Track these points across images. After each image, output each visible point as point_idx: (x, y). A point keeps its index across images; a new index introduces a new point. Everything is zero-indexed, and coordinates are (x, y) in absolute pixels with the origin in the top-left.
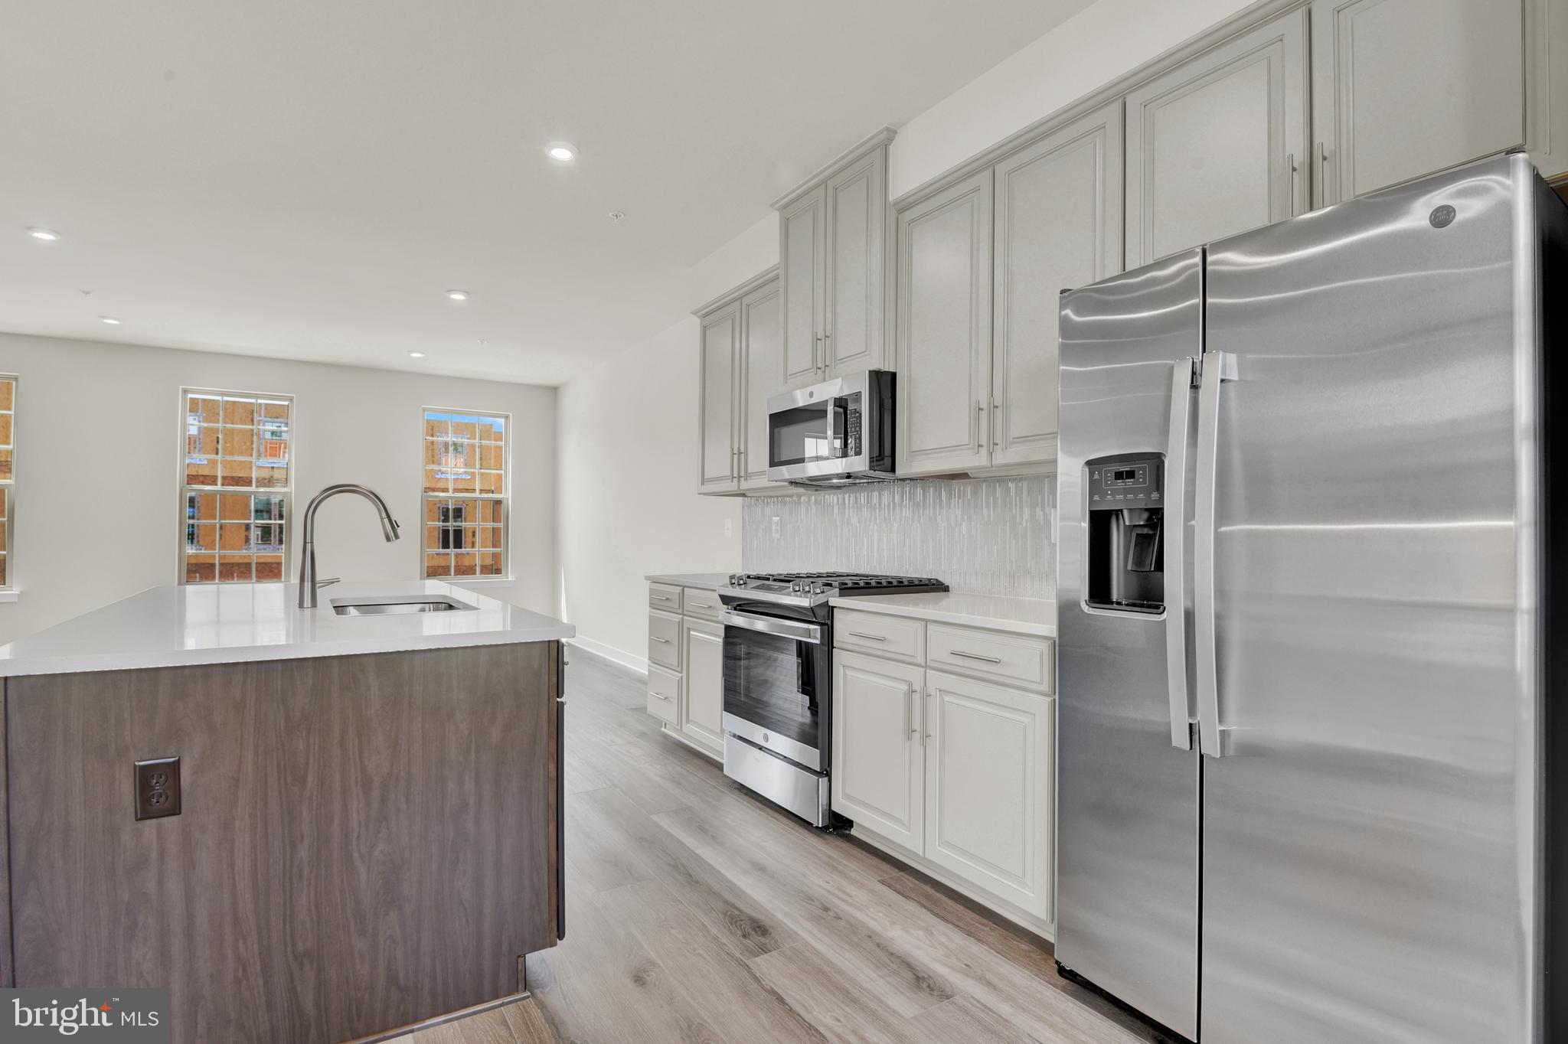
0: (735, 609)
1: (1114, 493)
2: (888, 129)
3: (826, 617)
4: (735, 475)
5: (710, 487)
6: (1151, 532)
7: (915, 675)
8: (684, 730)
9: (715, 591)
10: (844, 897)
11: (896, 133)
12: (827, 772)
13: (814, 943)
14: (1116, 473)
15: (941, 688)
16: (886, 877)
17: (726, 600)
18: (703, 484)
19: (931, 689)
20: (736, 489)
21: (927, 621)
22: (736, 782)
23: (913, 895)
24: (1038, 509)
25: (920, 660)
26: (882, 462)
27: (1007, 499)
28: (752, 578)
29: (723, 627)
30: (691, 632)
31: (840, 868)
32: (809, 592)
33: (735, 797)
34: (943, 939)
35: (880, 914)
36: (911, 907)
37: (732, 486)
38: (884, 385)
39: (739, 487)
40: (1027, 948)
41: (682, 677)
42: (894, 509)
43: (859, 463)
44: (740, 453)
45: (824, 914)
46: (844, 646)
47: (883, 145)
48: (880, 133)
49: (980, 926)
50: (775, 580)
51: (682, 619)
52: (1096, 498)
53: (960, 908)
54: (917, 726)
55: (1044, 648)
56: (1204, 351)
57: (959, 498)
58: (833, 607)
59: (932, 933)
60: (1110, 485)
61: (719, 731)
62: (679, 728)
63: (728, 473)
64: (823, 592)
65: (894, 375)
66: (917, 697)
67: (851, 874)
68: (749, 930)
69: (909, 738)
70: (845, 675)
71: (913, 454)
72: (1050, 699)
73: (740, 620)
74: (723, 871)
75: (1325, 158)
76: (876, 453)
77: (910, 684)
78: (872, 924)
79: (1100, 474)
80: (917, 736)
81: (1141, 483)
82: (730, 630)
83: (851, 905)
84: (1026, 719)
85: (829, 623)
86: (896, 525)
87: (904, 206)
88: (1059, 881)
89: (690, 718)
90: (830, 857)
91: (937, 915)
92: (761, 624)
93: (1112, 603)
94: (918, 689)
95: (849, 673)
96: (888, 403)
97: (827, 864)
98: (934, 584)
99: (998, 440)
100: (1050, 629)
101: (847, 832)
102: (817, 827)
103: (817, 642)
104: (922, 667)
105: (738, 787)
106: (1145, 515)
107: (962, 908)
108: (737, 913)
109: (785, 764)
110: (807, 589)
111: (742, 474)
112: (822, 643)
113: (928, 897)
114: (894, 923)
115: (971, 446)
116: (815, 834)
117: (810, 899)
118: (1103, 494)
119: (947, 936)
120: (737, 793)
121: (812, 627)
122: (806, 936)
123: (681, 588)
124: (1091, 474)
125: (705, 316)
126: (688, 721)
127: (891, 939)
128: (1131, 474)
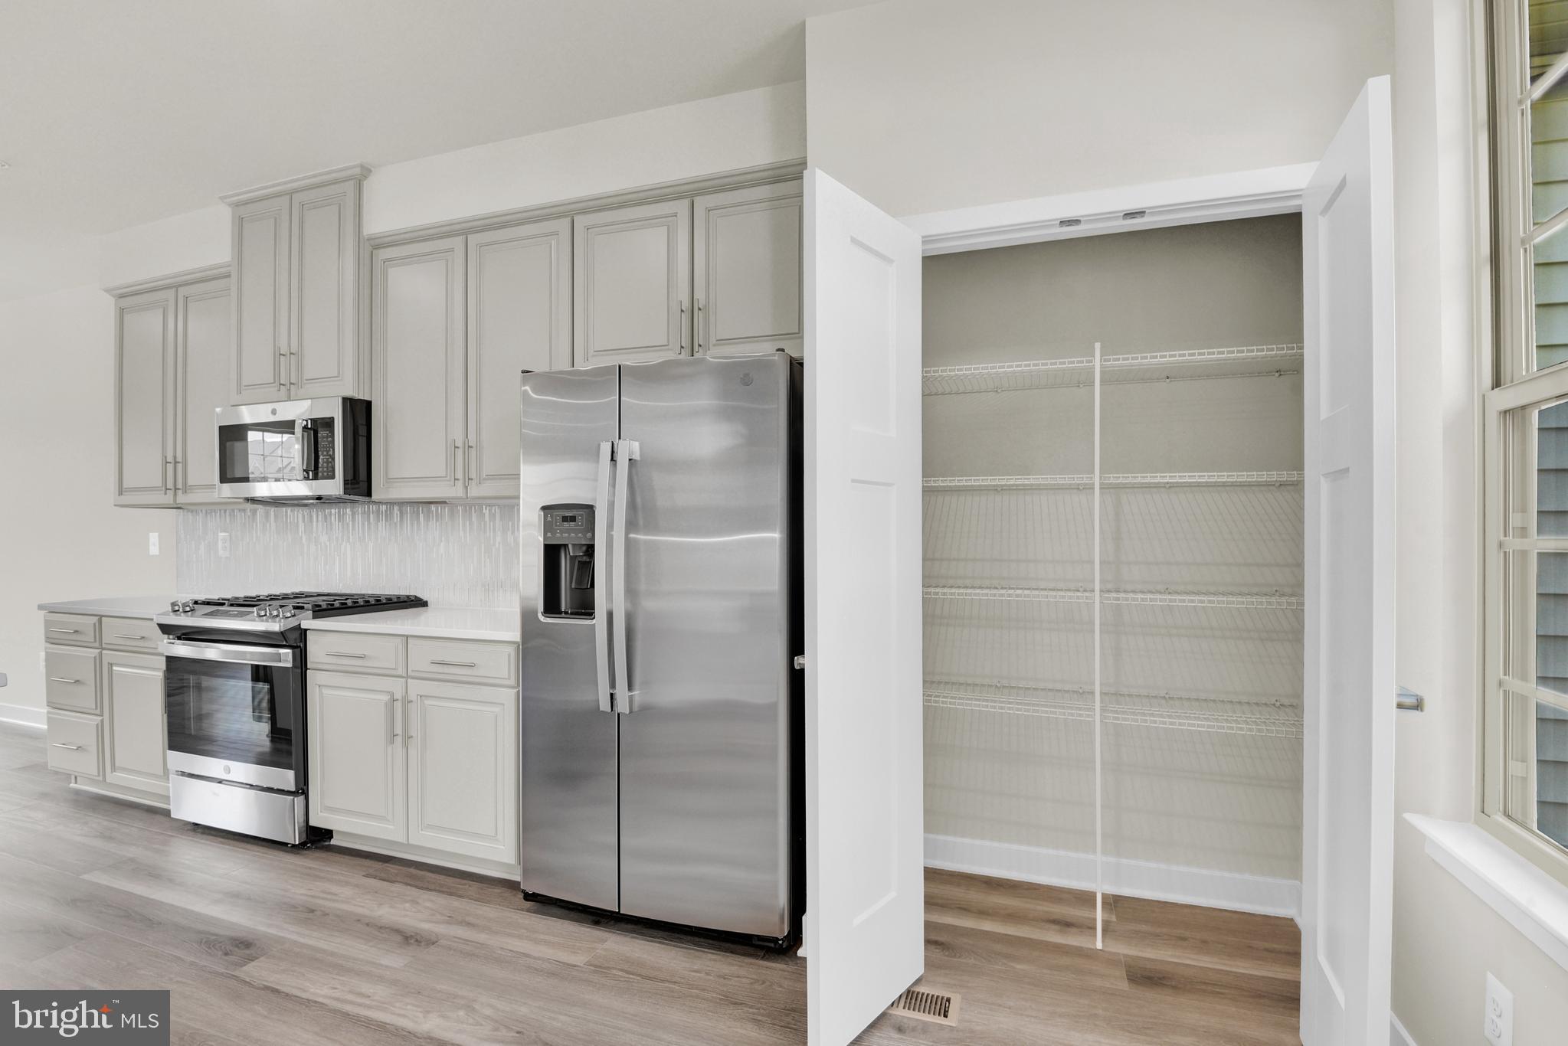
0: (179, 638)
1: (562, 532)
2: (362, 167)
3: (298, 640)
4: (170, 485)
5: (127, 499)
6: (588, 560)
7: (397, 687)
8: (107, 781)
9: (152, 619)
10: (329, 897)
11: (370, 171)
12: (303, 790)
13: (302, 940)
14: (563, 517)
15: (422, 694)
16: (371, 871)
17: (166, 629)
18: (121, 493)
19: (412, 696)
20: (172, 502)
21: (407, 637)
22: (189, 823)
23: (399, 879)
24: (509, 533)
25: (401, 671)
26: (356, 486)
27: (482, 523)
28: (200, 604)
29: (164, 658)
30: (114, 668)
31: (322, 875)
32: (277, 616)
33: (190, 838)
34: (428, 904)
35: (367, 901)
36: (397, 888)
37: (168, 499)
38: (359, 413)
39: (175, 500)
40: (499, 891)
41: (102, 721)
42: (369, 528)
43: (334, 487)
44: (176, 463)
45: (310, 915)
46: (320, 667)
47: (360, 178)
48: (354, 167)
49: (460, 886)
50: (232, 605)
51: (101, 654)
52: (549, 535)
53: (442, 877)
54: (399, 730)
55: (511, 650)
56: (620, 438)
57: (437, 520)
58: (306, 630)
59: (417, 903)
60: (559, 526)
61: (161, 773)
62: (101, 778)
63: (159, 483)
64: (294, 616)
65: (369, 404)
66: (398, 706)
67: (334, 877)
68: (231, 948)
69: (392, 742)
70: (321, 693)
71: (389, 480)
72: (515, 690)
73: (184, 650)
74: (189, 907)
75: (700, 309)
76: (350, 477)
77: (392, 694)
78: (360, 911)
79: (552, 517)
80: (399, 740)
81: (579, 525)
82: (171, 660)
83: (337, 901)
84: (497, 709)
85: (302, 645)
86: (371, 545)
87: (378, 244)
88: (523, 838)
89: (117, 764)
90: (310, 868)
91: (422, 888)
92: (212, 652)
93: (561, 613)
94: (400, 698)
95: (325, 691)
96: (362, 431)
97: (308, 875)
98: (412, 601)
99: (473, 475)
100: (516, 636)
101: (327, 843)
102: (294, 846)
103: (290, 665)
104: (404, 677)
105: (189, 828)
106: (584, 548)
107: (444, 877)
108: (214, 937)
109: (253, 792)
110: (275, 613)
111: (180, 486)
112: (294, 666)
113: (412, 876)
114: (381, 904)
115: (448, 478)
116: (292, 853)
117: (294, 907)
118: (554, 533)
119: (432, 901)
120: (191, 833)
121: (282, 651)
122: (295, 937)
123: (97, 618)
124: (545, 517)
125: (122, 296)
126: (114, 768)
127: (380, 917)
128: (573, 519)
